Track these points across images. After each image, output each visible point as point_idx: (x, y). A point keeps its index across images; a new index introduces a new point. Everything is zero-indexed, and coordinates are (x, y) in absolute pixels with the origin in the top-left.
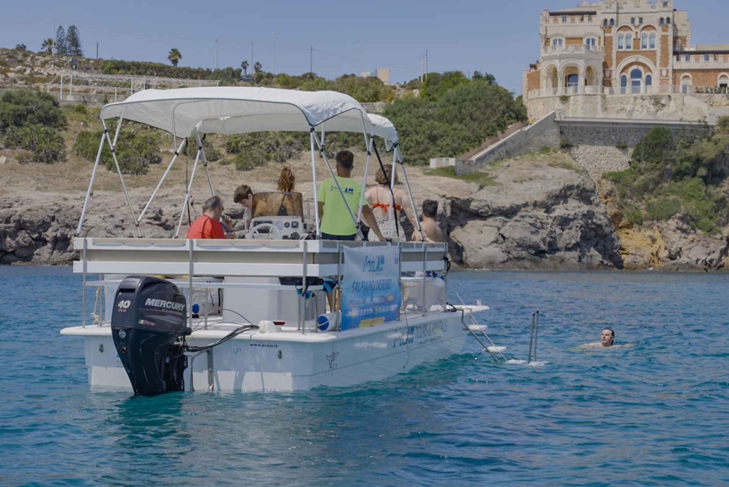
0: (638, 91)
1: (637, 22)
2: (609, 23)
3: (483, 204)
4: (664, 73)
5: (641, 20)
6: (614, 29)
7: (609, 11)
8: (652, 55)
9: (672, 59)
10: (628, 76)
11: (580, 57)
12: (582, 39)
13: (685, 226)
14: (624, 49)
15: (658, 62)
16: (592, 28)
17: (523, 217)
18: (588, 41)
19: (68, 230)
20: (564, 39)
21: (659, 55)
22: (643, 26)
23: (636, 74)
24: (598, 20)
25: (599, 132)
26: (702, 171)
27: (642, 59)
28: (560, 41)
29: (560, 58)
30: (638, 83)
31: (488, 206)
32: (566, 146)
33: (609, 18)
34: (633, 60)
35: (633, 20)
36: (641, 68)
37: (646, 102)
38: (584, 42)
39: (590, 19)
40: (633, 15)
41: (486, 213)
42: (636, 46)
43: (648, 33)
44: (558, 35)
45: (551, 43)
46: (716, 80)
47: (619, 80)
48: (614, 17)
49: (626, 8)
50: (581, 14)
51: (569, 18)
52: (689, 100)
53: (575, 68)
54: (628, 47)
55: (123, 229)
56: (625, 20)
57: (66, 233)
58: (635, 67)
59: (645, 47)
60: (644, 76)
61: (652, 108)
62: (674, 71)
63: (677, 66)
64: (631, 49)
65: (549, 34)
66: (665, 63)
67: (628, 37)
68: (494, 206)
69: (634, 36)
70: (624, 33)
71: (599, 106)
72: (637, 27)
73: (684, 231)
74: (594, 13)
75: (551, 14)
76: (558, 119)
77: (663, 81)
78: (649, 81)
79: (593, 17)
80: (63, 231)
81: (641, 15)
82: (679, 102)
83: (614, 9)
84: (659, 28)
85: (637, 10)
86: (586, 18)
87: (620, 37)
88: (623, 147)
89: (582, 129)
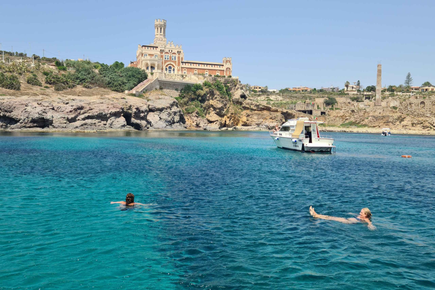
0: (171, 73)
1: (171, 51)
2: (162, 51)
3: (153, 107)
4: (179, 68)
5: (172, 51)
6: (164, 53)
7: (162, 47)
8: (175, 62)
9: (181, 64)
10: (168, 68)
11: (156, 61)
12: (153, 55)
13: (197, 115)
14: (167, 59)
15: (177, 64)
16: (157, 52)
17: (165, 111)
18: (155, 56)
19: (6, 113)
20: (148, 55)
21: (177, 62)
22: (172, 53)
23: (170, 68)
24: (159, 49)
25: (170, 85)
26: (200, 98)
27: (172, 63)
28: (147, 55)
29: (150, 60)
30: (171, 70)
31: (155, 107)
32: (161, 89)
33: (162, 49)
34: (169, 63)
35: (169, 51)
36: (172, 66)
37: (179, 77)
38: (154, 56)
39: (156, 49)
40: (169, 49)
41: (154, 110)
42: (170, 59)
43: (174, 55)
44: (146, 53)
45: (144, 55)
46: (193, 71)
47: (165, 69)
48: (164, 49)
49: (167, 47)
50: (153, 47)
51: (149, 48)
52: (193, 77)
53: (154, 65)
54: (168, 59)
55: (46, 113)
56: (167, 50)
57: (5, 114)
58: (170, 65)
59: (173, 59)
60: (172, 68)
61: (181, 78)
62: (182, 68)
63: (183, 66)
64: (169, 60)
65: (143, 52)
66: (179, 65)
67: (168, 56)
68: (157, 107)
69: (169, 56)
70: (167, 55)
71: (164, 76)
72: (171, 53)
73: (197, 117)
74: (158, 47)
75: (143, 46)
76: (159, 80)
77: (178, 70)
78: (174, 70)
79: (157, 48)
80: (4, 113)
81: (172, 49)
82: (190, 77)
83: (164, 47)
84: (177, 54)
85: (170, 48)
86: (155, 48)
87: (165, 56)
88: (177, 90)
89: (165, 83)
